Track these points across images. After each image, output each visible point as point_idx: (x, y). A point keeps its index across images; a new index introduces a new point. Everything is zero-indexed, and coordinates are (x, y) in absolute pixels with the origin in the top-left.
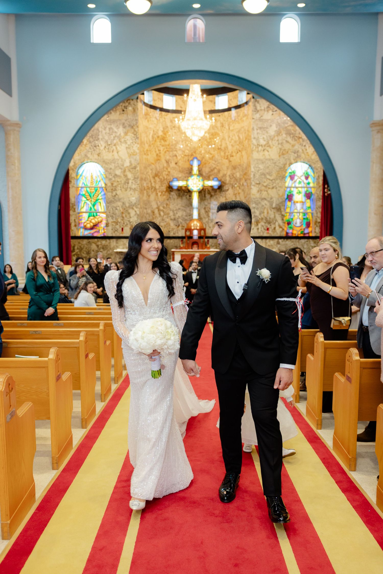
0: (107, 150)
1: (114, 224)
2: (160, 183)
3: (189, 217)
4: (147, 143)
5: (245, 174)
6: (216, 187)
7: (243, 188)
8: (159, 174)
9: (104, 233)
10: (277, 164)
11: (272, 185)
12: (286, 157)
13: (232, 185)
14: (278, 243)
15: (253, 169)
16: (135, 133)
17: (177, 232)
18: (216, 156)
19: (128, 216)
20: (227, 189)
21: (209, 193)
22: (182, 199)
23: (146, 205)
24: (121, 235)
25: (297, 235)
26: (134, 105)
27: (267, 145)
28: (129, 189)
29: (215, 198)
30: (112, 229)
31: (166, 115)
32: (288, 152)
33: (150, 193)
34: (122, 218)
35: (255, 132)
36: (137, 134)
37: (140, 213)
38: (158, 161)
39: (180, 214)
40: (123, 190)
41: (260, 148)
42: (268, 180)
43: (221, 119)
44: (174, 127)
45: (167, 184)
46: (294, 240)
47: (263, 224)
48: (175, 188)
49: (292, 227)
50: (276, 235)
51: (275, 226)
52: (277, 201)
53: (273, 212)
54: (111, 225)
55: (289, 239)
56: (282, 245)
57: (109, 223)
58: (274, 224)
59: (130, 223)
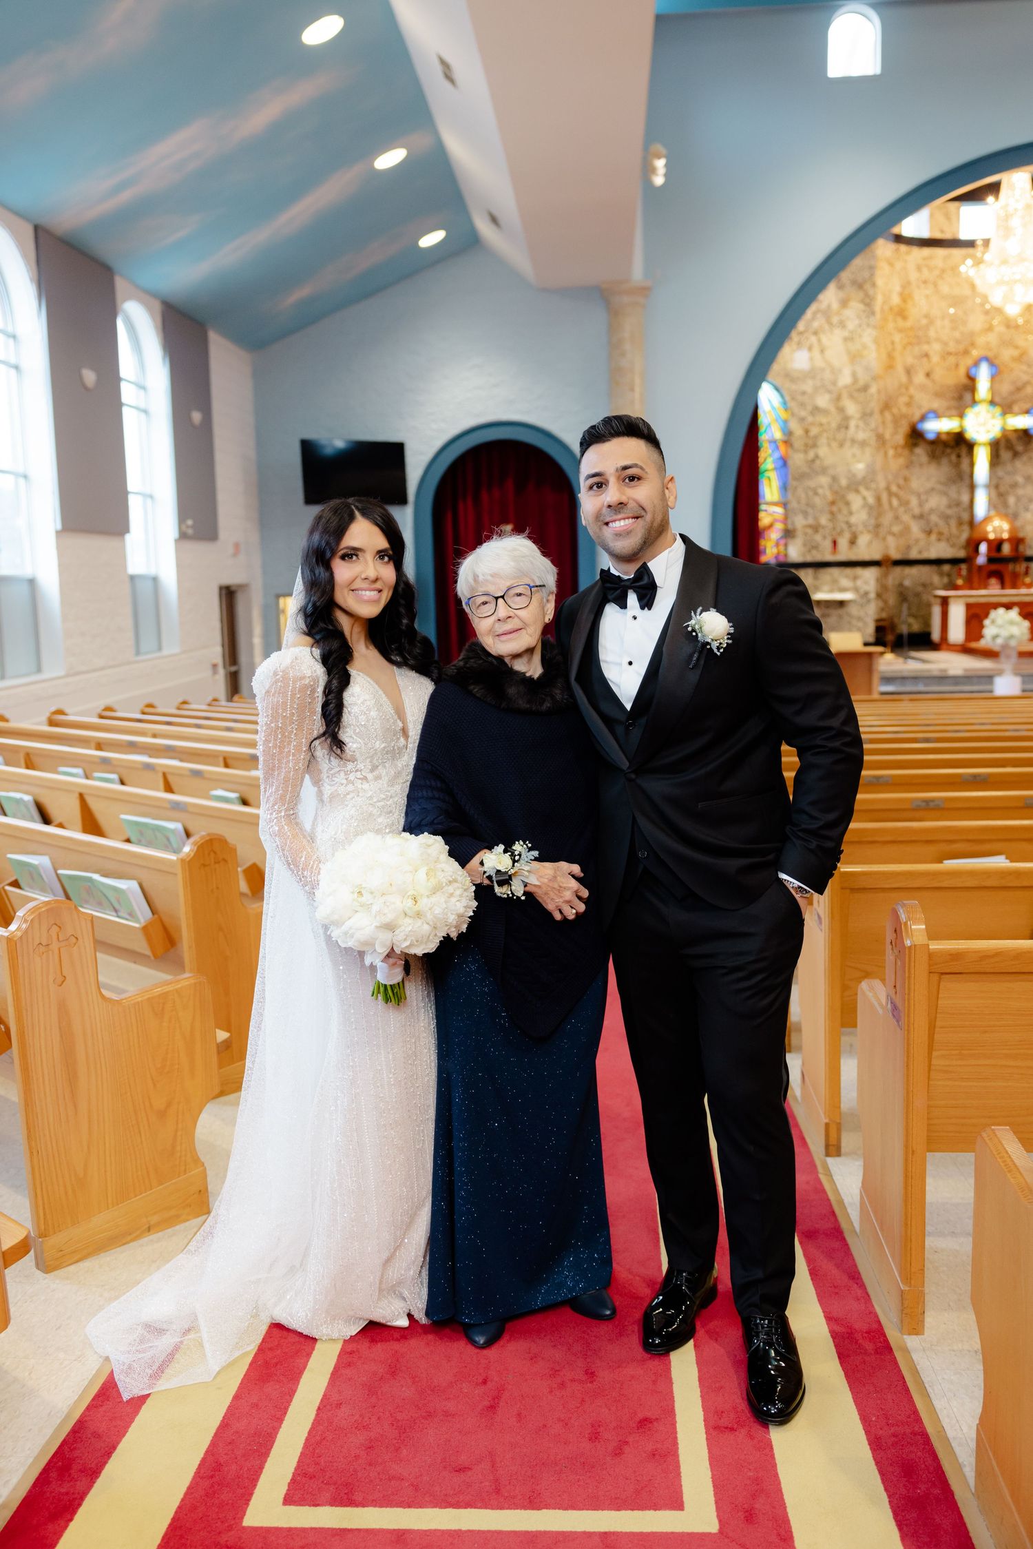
1: (809, 531)
2: (892, 425)
8: (891, 404)
16: (867, 301)
19: (845, 511)
22: (939, 464)
28: (848, 444)
30: (803, 546)
31: (908, 253)
34: (829, 517)
36: (873, 303)
38: (892, 370)
40: (834, 445)
44: (924, 282)
45: (908, 427)
48: (931, 436)
54: (802, 534)
57: (796, 530)
59: (850, 528)
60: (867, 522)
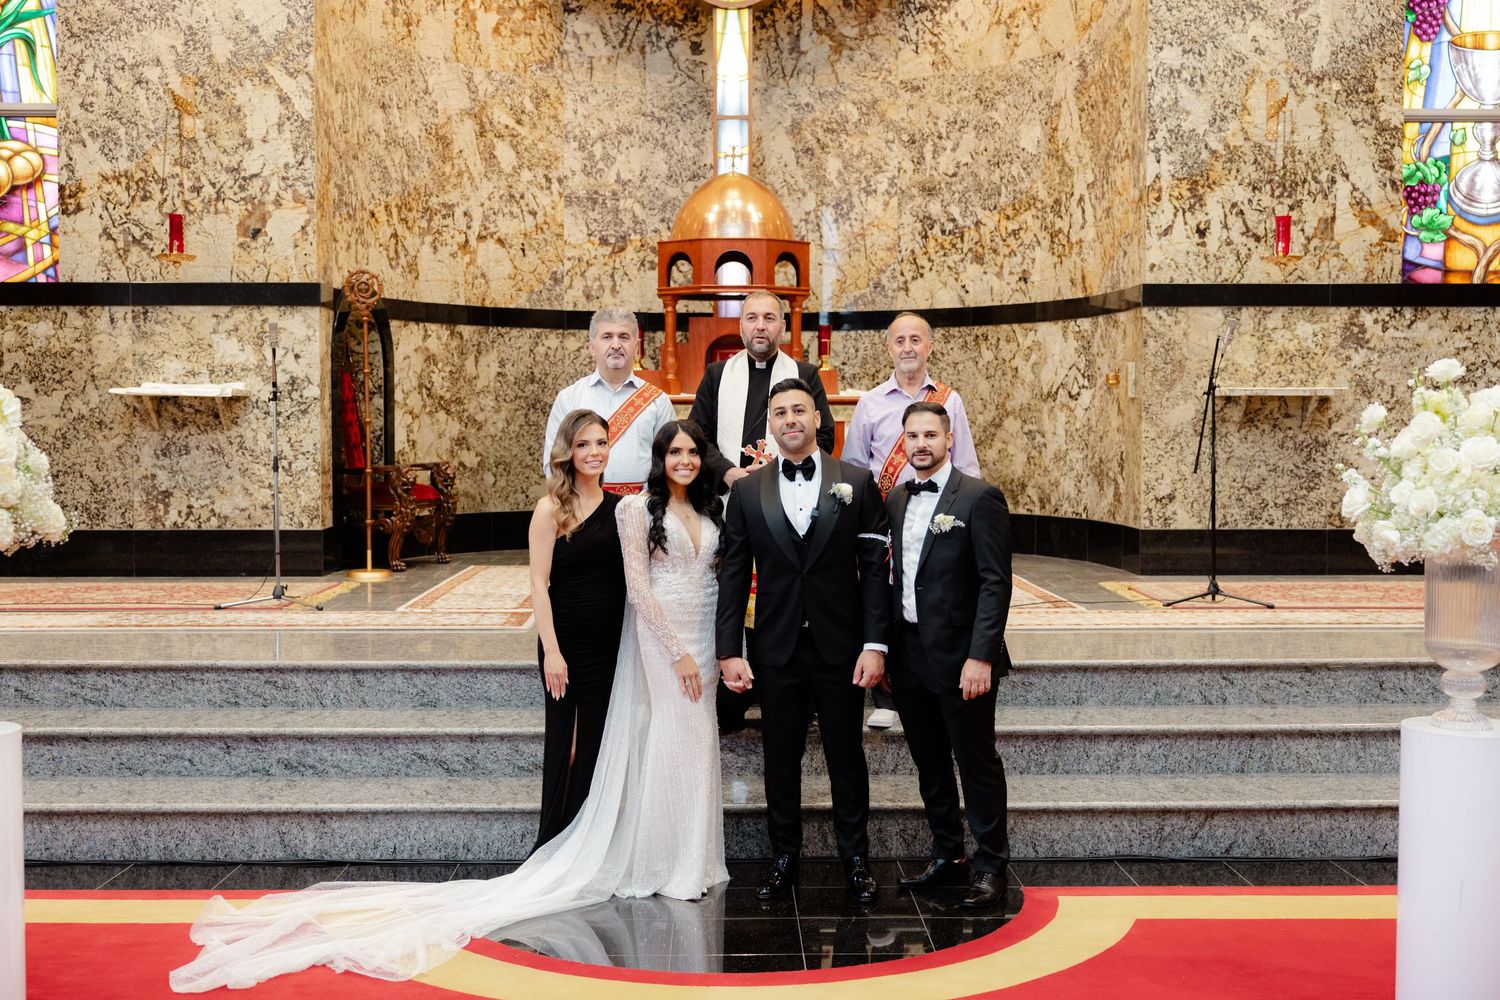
1: (120, 193)
9: (56, 263)
14: (1356, 337)
17: (608, 284)
19: (226, 136)
21: (826, 27)
23: (381, 81)
24: (170, 276)
25: (1476, 280)
29: (861, 56)
30: (106, 234)
34: (174, 150)
37: (322, 111)
39: (629, 162)
46: (1473, 314)
47: (1241, 194)
49: (1445, 220)
50: (1334, 273)
51: (1330, 212)
52: (1347, 27)
53: (1310, 102)
54: (99, 203)
55: (1431, 309)
56: (1382, 353)
57: (80, 189)
58: (1326, 197)
59: (242, 188)
60: (293, 172)
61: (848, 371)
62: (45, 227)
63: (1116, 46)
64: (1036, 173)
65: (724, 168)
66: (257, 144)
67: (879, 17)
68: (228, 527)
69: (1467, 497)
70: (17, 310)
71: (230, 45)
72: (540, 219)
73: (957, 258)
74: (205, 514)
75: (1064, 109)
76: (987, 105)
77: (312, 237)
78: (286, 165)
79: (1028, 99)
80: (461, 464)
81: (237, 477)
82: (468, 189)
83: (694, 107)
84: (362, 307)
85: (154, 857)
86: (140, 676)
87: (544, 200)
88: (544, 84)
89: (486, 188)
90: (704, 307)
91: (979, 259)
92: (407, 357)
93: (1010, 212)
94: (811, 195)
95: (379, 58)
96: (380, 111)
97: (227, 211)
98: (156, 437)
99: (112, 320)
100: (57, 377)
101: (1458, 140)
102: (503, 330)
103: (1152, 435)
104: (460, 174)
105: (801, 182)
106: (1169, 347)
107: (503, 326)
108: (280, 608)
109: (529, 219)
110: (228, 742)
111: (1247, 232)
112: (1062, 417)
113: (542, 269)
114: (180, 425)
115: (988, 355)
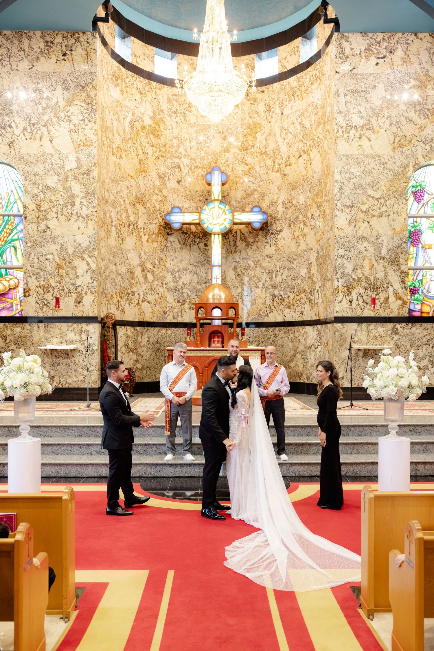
0: (28, 136)
1: (41, 291)
2: (145, 217)
3: (204, 286)
4: (120, 135)
5: (317, 195)
6: (257, 226)
7: (312, 224)
8: (144, 199)
9: (22, 310)
10: (388, 166)
11: (380, 209)
12: (408, 152)
13: (290, 220)
14: (395, 332)
15: (337, 177)
16: (89, 101)
17: (180, 314)
18: (257, 168)
19: (71, 275)
20: (279, 229)
21: (244, 239)
22: (190, 250)
23: (115, 257)
24: (56, 314)
26: (88, 43)
27: (368, 127)
28: (74, 217)
29: (254, 247)
30: (37, 303)
31: (160, 89)
32: (410, 141)
33: (126, 234)
34: (57, 279)
35: (342, 99)
36: (94, 103)
37: (99, 267)
38: (143, 174)
39: (186, 278)
40: (62, 218)
41: (353, 132)
42: (370, 199)
43: (266, 98)
44: (175, 112)
45: (161, 220)
47: (362, 291)
48: (177, 226)
49: (421, 298)
50: (389, 313)
51: (387, 296)
52: (391, 243)
53: (381, 265)
54: (35, 294)
55: (417, 324)
56: (403, 336)
57: (30, 290)
58: (386, 292)
59: (76, 289)
60: (90, 285)
61: (251, 340)
62: (19, 300)
63: (327, 247)
64: (305, 283)
65: (214, 281)
66: (80, 277)
67: (260, 236)
68: (71, 387)
69: (391, 383)
70: (11, 324)
71: (73, 249)
72: (160, 295)
73: (282, 307)
74: (64, 383)
75: (313, 264)
76: (291, 262)
77: (95, 303)
78: (89, 283)
79: (303, 261)
80: (137, 368)
81: (74, 372)
82: (139, 287)
83: (205, 262)
84: (110, 323)
85: (63, 476)
86: (55, 428)
87: (161, 290)
88: (161, 256)
89: (144, 286)
90: (209, 321)
91: (289, 307)
92: (121, 337)
93: (297, 293)
94: (240, 288)
95: (114, 250)
96: (114, 266)
97: (71, 296)
98: (50, 361)
99: (38, 327)
100: (22, 343)
101: (424, 275)
102: (149, 328)
103: (337, 360)
104: (137, 283)
105: (237, 284)
106: (342, 334)
107: (149, 327)
108: (89, 410)
109: (157, 295)
110: (81, 446)
111: (364, 302)
112: (313, 354)
113: (160, 310)
114: (57, 357)
115: (292, 335)
